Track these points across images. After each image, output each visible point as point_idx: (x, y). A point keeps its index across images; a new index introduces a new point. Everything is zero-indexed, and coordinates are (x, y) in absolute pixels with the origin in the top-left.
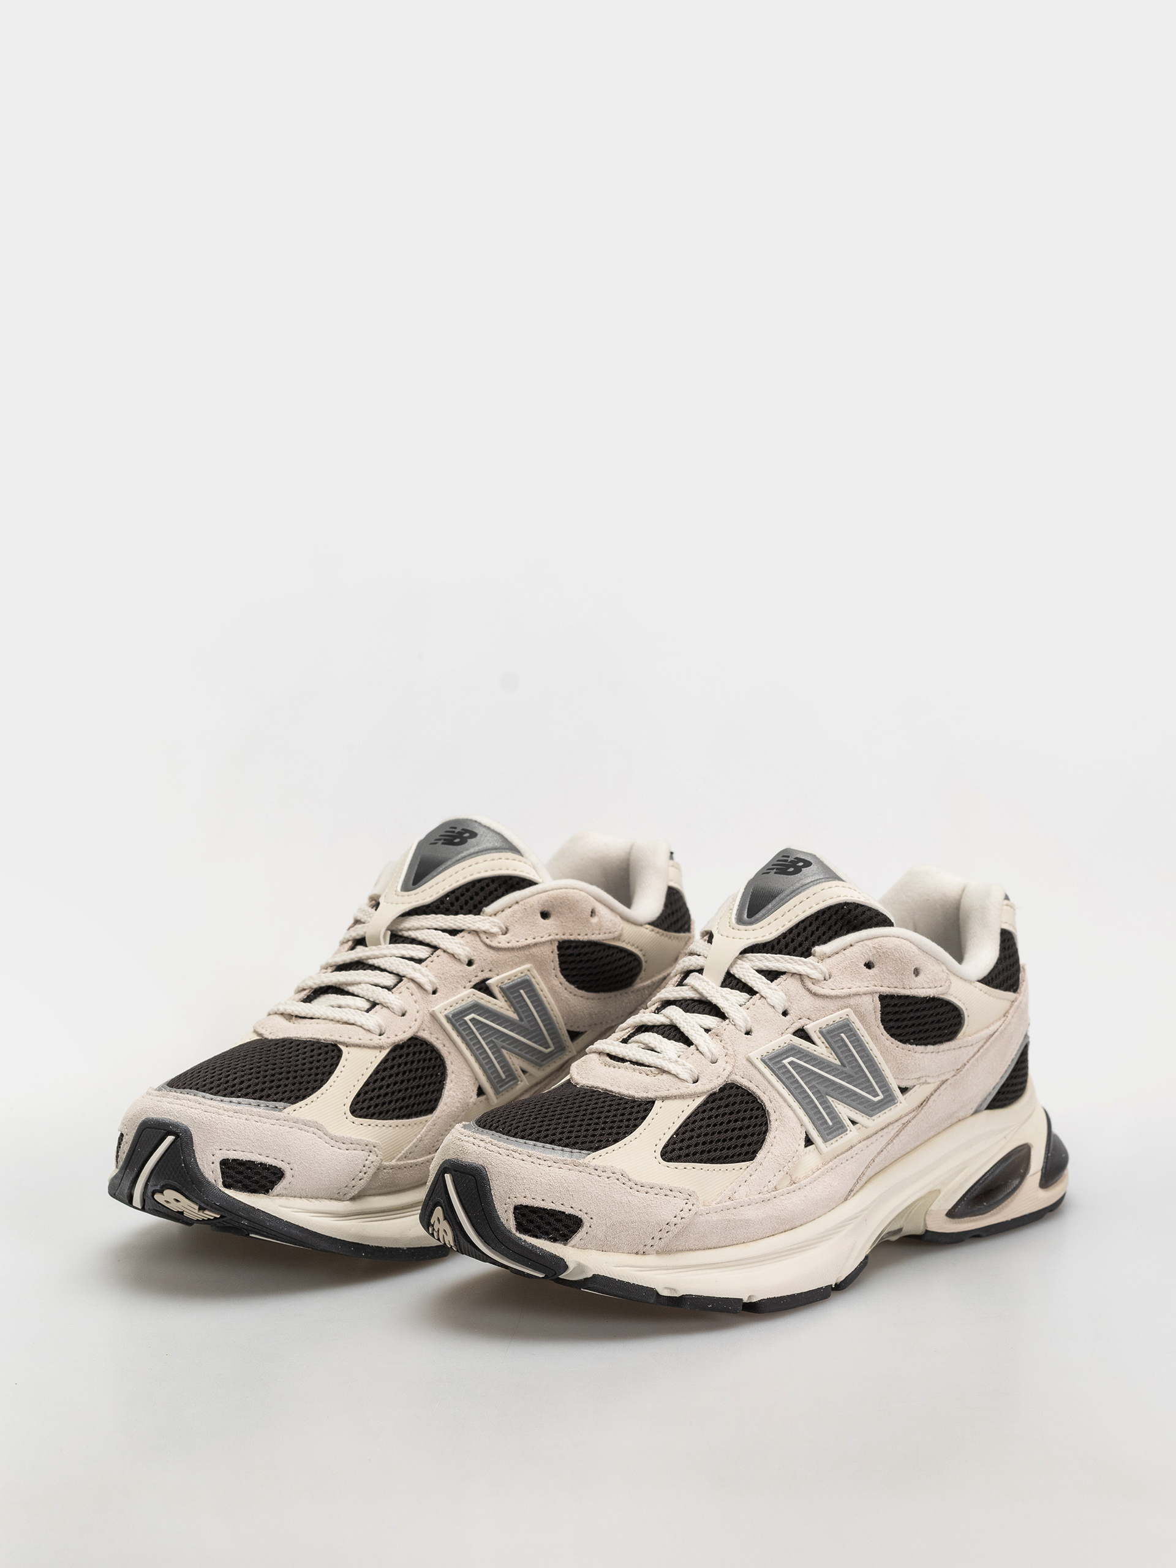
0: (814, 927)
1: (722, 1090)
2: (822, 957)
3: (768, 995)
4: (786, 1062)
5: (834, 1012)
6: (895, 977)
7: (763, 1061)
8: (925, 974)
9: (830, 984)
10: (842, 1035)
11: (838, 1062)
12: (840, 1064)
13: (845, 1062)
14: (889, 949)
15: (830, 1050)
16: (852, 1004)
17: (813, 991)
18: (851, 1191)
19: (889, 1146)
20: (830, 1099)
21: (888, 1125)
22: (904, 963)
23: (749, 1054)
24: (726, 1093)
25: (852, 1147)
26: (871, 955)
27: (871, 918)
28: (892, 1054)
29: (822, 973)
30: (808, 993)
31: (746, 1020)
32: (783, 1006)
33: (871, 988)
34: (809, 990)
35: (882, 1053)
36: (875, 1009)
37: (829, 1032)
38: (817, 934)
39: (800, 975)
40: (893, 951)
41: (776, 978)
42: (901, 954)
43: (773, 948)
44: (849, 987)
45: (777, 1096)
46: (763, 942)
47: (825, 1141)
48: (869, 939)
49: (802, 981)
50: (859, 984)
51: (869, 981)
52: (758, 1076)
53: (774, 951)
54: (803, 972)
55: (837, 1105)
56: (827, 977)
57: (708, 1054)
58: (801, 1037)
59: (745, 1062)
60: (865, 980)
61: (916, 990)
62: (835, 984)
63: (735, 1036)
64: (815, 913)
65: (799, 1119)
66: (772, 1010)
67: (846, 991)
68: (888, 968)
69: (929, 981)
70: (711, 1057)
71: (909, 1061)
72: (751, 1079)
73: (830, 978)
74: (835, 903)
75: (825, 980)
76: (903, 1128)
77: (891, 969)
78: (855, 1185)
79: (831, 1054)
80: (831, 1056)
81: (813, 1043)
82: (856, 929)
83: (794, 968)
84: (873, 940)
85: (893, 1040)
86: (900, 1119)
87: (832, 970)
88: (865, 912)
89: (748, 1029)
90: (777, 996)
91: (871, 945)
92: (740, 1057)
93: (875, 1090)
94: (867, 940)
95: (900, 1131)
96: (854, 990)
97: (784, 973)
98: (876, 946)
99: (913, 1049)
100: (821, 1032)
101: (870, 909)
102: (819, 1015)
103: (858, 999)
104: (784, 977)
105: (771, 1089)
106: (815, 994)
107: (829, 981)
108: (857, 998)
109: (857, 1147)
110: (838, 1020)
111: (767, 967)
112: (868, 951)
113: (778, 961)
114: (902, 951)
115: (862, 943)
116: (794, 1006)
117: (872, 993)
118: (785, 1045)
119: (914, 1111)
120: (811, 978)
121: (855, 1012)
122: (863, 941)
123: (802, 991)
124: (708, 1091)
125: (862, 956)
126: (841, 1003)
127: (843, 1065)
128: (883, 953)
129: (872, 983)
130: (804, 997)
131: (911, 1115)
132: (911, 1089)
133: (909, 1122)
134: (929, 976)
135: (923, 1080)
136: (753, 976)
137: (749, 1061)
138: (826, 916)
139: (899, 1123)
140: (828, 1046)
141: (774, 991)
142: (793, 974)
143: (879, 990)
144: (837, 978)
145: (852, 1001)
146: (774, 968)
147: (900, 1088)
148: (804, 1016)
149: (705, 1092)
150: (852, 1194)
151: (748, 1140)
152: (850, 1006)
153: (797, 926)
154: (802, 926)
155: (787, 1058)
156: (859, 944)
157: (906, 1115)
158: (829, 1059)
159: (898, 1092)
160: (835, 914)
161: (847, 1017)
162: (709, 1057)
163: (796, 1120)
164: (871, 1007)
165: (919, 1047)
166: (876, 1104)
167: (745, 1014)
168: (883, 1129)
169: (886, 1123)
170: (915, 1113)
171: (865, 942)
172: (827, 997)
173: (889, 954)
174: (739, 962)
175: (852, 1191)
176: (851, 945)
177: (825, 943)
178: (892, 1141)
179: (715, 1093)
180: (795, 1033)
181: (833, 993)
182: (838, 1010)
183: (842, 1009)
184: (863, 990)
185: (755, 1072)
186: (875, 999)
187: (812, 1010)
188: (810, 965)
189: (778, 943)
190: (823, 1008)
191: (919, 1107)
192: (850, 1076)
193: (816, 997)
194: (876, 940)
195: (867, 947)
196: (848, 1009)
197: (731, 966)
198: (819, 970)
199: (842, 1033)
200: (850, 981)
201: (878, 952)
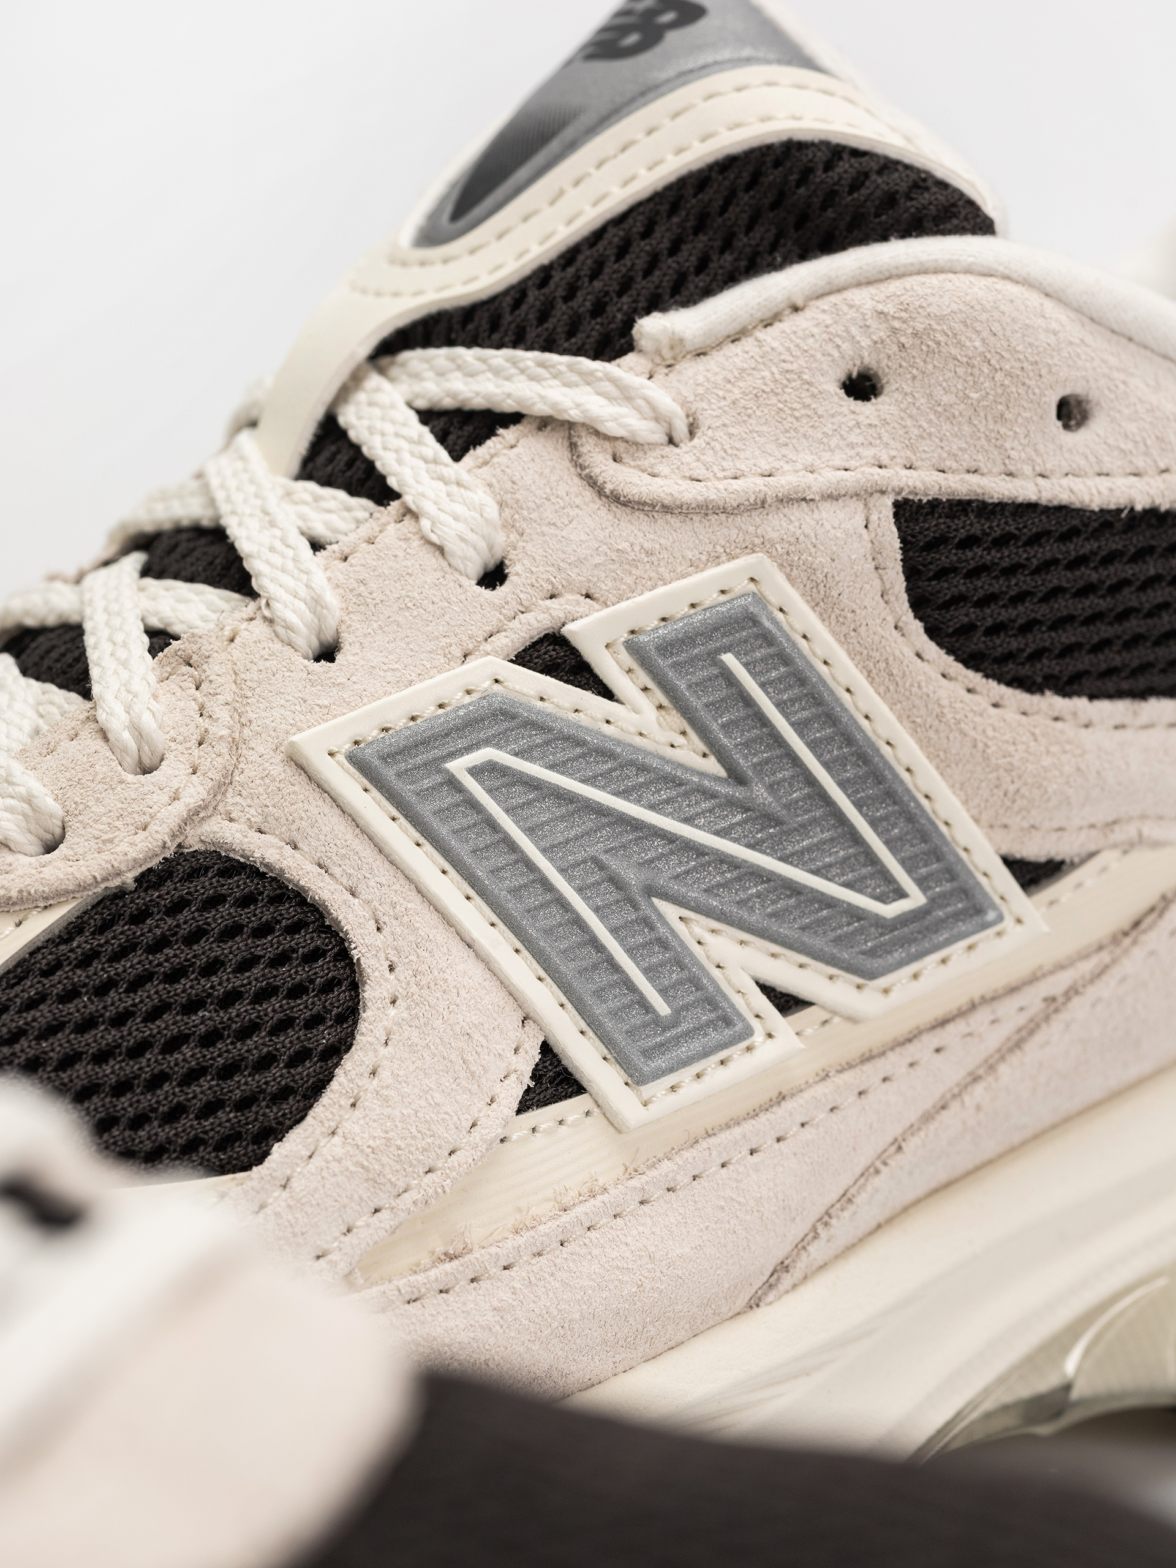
0: (661, 238)
1: (148, 879)
2: (667, 353)
3: (428, 507)
4: (458, 766)
5: (696, 566)
6: (967, 429)
7: (359, 763)
8: (1113, 420)
9: (688, 458)
10: (729, 659)
11: (713, 766)
12: (723, 773)
13: (744, 763)
14: (940, 319)
15: (676, 720)
16: (774, 535)
17: (609, 487)
18: (783, 1267)
19: (979, 1089)
20: (670, 911)
21: (973, 1007)
22: (1009, 374)
23: (294, 738)
24: (171, 891)
25: (782, 1097)
26: (865, 342)
27: (890, 200)
28: (964, 734)
29: (658, 417)
30: (589, 494)
31: (316, 603)
32: (482, 545)
33: (866, 475)
34: (592, 482)
35: (915, 728)
36: (876, 554)
37: (666, 648)
38: (670, 266)
39: (570, 425)
40: (958, 327)
41: (478, 441)
42: (992, 340)
43: (495, 324)
44: (766, 467)
45: (415, 903)
46: (465, 302)
47: (636, 1078)
48: (869, 283)
49: (573, 446)
50: (807, 458)
51: (852, 446)
52: (333, 822)
53: (496, 336)
54: (574, 415)
55: (708, 938)
56: (681, 428)
57: (127, 736)
58: (549, 669)
59: (278, 769)
60: (834, 442)
61: (1065, 482)
62: (709, 458)
63: (262, 664)
64: (669, 188)
65: (513, 994)
66: (431, 560)
67: (751, 485)
68: (938, 392)
69: (1129, 446)
70: (133, 745)
71: (1047, 761)
72: (298, 838)
73: (692, 433)
74: (746, 146)
75: (671, 441)
76: (1047, 1019)
77: (946, 399)
78: (801, 1246)
79: (684, 733)
80: (680, 740)
81: (607, 693)
82: (830, 244)
83: (542, 397)
84: (882, 287)
85: (975, 678)
86: (1033, 979)
87: (704, 405)
88: (866, 175)
89: (329, 636)
90: (460, 509)
91: (869, 305)
92: (261, 749)
93: (886, 876)
94: (859, 285)
95: (1031, 1029)
96: (787, 480)
97: (514, 418)
98: (890, 309)
99: (1075, 714)
100: (633, 648)
101: (889, 165)
102: (629, 580)
103: (800, 520)
104: (507, 434)
105: (383, 872)
106: (616, 499)
107: (686, 446)
108: (797, 513)
109: (807, 1095)
110: (714, 598)
111: (454, 396)
112: (854, 330)
113: (497, 372)
114: (996, 327)
115: (834, 299)
116: (529, 547)
117: (865, 495)
118: (468, 699)
119: (1100, 948)
120: (607, 438)
121: (787, 566)
122: (839, 290)
123: (572, 486)
124: (82, 887)
125: (830, 348)
126: (726, 531)
127: (736, 777)
128: (915, 335)
129: (869, 453)
130: (573, 513)
131: (1086, 967)
132: (1073, 866)
133: (1073, 991)
134: (1132, 428)
135: (1129, 831)
136: (397, 435)
137: (299, 765)
138: (713, 196)
139: (1033, 999)
140: (665, 702)
141: (454, 488)
142: (545, 423)
143: (896, 483)
144: (720, 434)
145: (775, 525)
146: (478, 403)
147: (1011, 863)
148: (569, 586)
149: (67, 892)
150: (787, 1280)
151: (242, 1084)
152: (765, 545)
153: (597, 236)
154: (614, 237)
155: (469, 749)
156: (825, 303)
157: (1060, 967)
158: (669, 753)
159: (1005, 882)
160: (749, 187)
161: (752, 587)
162: (125, 750)
163: (495, 997)
164: (858, 549)
165: (1104, 706)
166: (894, 928)
167: (319, 579)
168: (943, 1023)
169: (961, 1000)
170: (1105, 957)
171: (848, 295)
172: (667, 509)
173: (940, 337)
174: (374, 380)
175: (787, 1269)
176: (796, 309)
177: (689, 301)
178: (991, 1068)
179: (120, 894)
180: (525, 658)
181: (690, 493)
182: (716, 560)
183: (732, 557)
184: (828, 478)
185: (317, 805)
186: (874, 517)
187: (598, 560)
188: (609, 387)
189: (517, 304)
190: (649, 553)
191: (1126, 934)
192: (768, 819)
193: (619, 511)
194: (894, 286)
195: (852, 313)
196: (759, 557)
197: (344, 393)
198: (641, 402)
199: (727, 649)
200: (771, 447)
201: (894, 331)
